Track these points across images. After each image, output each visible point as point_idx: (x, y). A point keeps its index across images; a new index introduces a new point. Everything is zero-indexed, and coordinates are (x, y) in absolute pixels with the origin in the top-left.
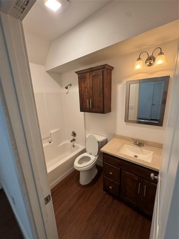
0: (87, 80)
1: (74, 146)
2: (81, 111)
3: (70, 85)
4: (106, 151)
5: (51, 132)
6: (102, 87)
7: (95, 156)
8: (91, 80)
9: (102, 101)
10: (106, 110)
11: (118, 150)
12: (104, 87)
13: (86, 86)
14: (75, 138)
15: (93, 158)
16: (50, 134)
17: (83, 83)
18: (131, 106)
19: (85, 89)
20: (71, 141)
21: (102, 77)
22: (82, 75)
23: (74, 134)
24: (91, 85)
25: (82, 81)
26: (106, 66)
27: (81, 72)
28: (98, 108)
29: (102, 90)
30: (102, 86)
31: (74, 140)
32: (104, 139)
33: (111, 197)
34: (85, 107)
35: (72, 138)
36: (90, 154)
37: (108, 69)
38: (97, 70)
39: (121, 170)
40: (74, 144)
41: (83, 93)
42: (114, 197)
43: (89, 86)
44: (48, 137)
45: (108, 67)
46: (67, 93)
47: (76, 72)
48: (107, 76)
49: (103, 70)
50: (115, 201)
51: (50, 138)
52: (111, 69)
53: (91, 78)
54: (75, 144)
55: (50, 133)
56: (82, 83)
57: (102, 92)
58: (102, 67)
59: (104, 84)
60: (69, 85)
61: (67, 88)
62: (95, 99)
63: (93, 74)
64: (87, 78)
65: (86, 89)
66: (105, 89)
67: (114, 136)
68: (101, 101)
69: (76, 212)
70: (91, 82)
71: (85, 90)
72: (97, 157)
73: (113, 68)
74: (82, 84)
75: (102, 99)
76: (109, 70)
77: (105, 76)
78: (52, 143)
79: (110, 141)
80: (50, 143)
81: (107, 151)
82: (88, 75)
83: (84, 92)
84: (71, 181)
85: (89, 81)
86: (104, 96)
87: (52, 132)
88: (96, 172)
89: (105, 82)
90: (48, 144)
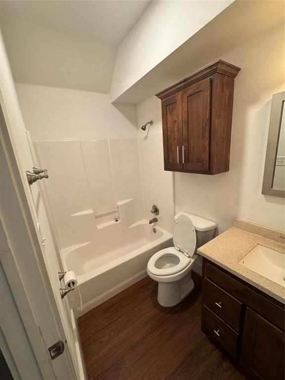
0: (177, 107)
1: (155, 231)
2: (166, 169)
3: (151, 123)
4: (209, 255)
5: (118, 203)
6: (208, 116)
7: (189, 257)
8: (185, 105)
9: (207, 147)
10: (215, 167)
11: (240, 259)
12: (213, 117)
13: (175, 119)
14: (157, 217)
15: (185, 261)
16: (116, 207)
17: (171, 114)
18: (281, 158)
19: (174, 125)
20: (151, 222)
21: (208, 93)
22: (168, 99)
23: (156, 210)
24: (185, 116)
25: (168, 110)
26: (219, 66)
27: (166, 93)
28: (198, 162)
29: (208, 124)
30: (208, 114)
31: (155, 220)
32: (211, 227)
33: (217, 350)
34: (173, 161)
35: (152, 216)
36: (180, 251)
37: (224, 74)
38: (198, 80)
39: (244, 306)
40: (155, 227)
41: (169, 133)
42: (225, 354)
43: (180, 118)
44: (114, 212)
45: (224, 67)
46: (146, 138)
47: (157, 95)
48: (223, 91)
49: (211, 77)
50: (226, 365)
51: (117, 214)
52: (234, 72)
53: (185, 101)
54: (157, 227)
55: (117, 205)
56: (168, 113)
57: (208, 127)
58: (209, 70)
59: (213, 110)
60: (148, 123)
61: (144, 129)
62: (192, 145)
63: (190, 92)
64: (178, 103)
65: (176, 126)
66: (216, 121)
67: (234, 222)
68: (205, 148)
69: (142, 357)
70: (185, 110)
71: (174, 127)
72: (192, 260)
73: (238, 70)
74: (168, 117)
75: (207, 143)
76: (226, 77)
77: (217, 90)
78: (119, 221)
79: (222, 232)
80: (117, 221)
81: (212, 257)
82: (180, 96)
83: (171, 132)
84: (143, 292)
85: (180, 110)
86: (212, 136)
87: (120, 203)
88: (190, 286)
89: (216, 105)
90: (114, 222)
